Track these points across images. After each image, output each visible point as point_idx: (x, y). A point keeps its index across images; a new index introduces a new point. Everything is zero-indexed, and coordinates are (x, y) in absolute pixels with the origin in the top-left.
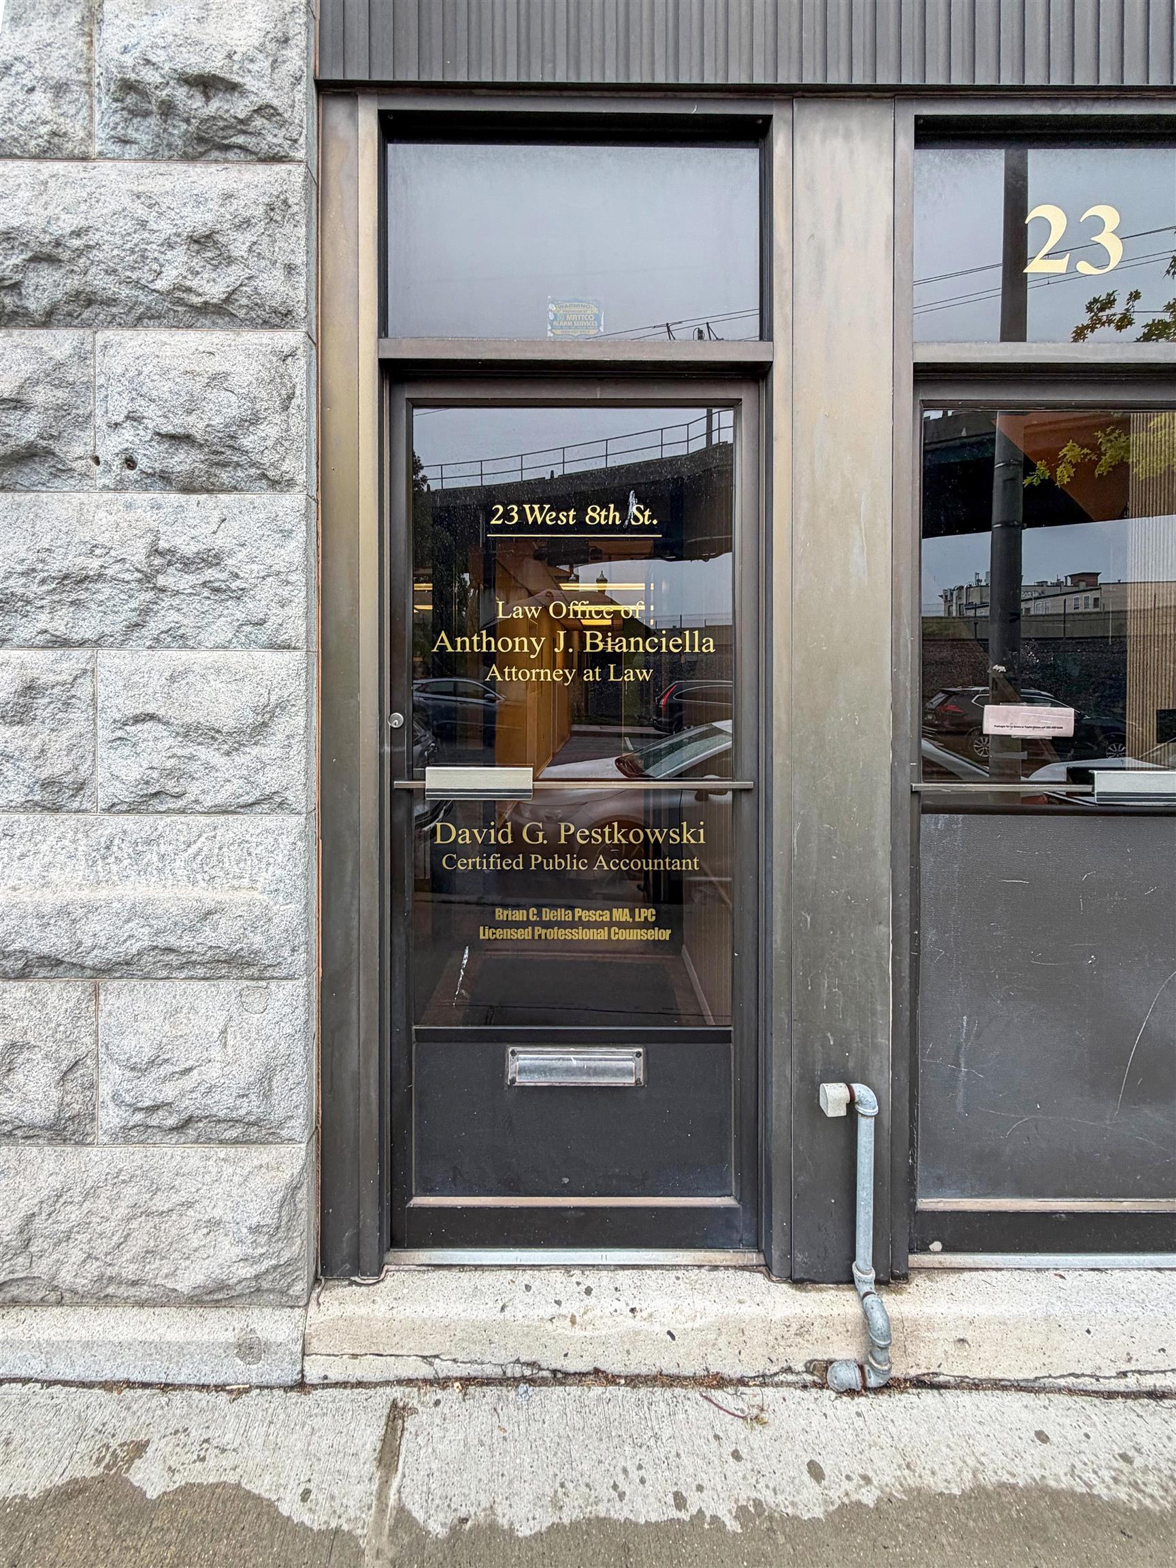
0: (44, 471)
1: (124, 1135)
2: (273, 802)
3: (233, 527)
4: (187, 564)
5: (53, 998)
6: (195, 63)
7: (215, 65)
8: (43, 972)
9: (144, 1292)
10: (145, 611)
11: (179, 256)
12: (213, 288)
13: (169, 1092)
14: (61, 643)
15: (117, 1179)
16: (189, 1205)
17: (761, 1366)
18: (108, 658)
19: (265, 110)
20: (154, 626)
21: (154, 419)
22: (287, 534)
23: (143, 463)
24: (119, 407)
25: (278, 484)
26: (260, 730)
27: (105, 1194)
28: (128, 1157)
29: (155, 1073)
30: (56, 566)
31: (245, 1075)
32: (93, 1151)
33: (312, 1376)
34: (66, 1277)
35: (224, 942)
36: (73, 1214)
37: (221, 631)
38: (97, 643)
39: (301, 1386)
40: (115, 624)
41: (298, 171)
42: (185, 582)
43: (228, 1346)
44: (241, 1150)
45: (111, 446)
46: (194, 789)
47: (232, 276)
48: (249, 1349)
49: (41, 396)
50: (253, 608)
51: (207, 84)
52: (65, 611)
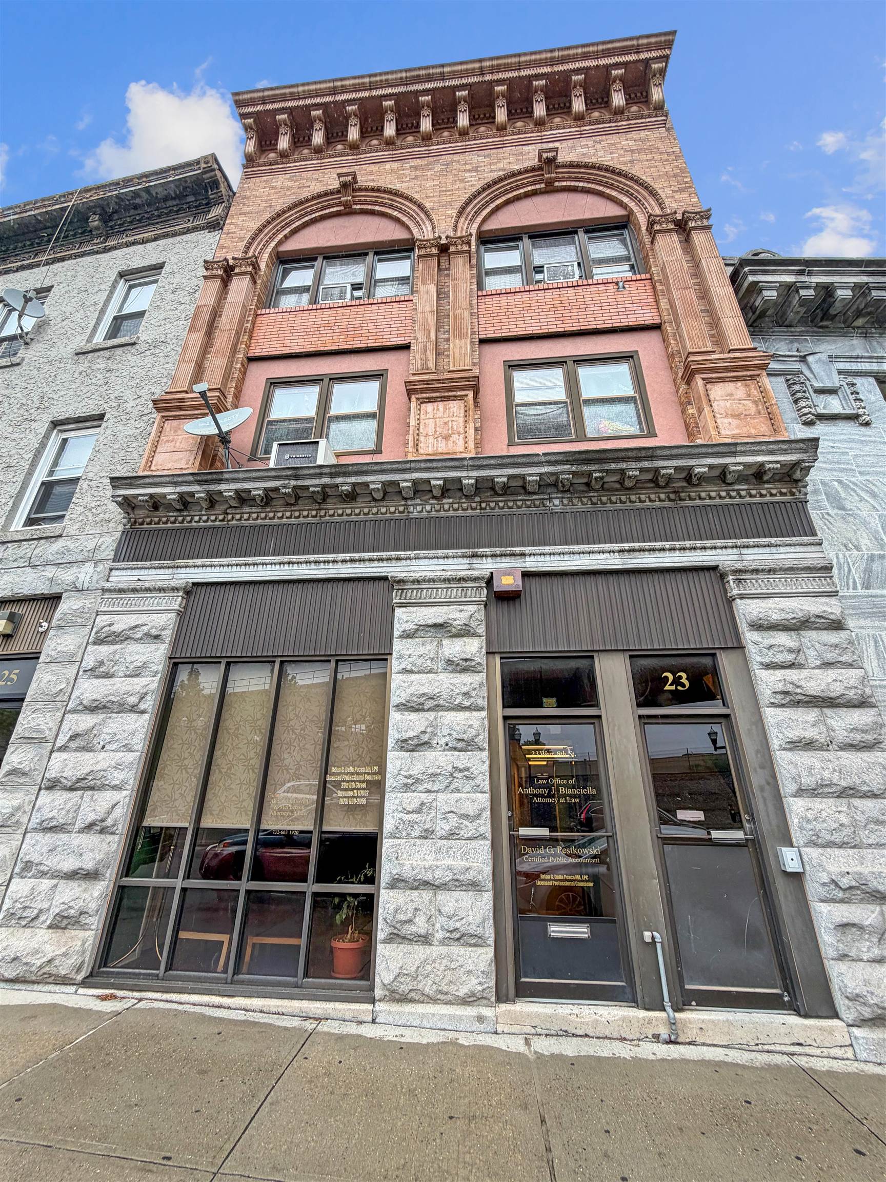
0: (426, 747)
1: (443, 942)
2: (482, 837)
3: (471, 761)
4: (461, 771)
5: (424, 895)
6: (464, 656)
7: (469, 657)
8: (422, 887)
9: (449, 997)
10: (450, 783)
11: (460, 696)
12: (467, 704)
13: (458, 925)
14: (429, 791)
15: (441, 957)
16: (461, 966)
17: (638, 1035)
18: (439, 795)
19: (479, 664)
20: (452, 787)
21: (455, 735)
22: (484, 762)
23: (450, 745)
24: (446, 732)
25: (482, 750)
26: (479, 816)
27: (438, 961)
28: (444, 950)
29: (454, 919)
30: (430, 771)
31: (478, 920)
32: (434, 947)
33: (499, 1030)
34: (427, 990)
35: (472, 878)
36: (429, 968)
37: (468, 788)
38: (437, 792)
39: (496, 1033)
40: (442, 786)
41: (485, 674)
42: (460, 775)
43: (474, 1017)
44: (476, 949)
45: (443, 741)
46: (462, 833)
47: (472, 700)
48: (481, 1019)
49: (429, 730)
50: (477, 782)
51: (466, 660)
52: (431, 783)
